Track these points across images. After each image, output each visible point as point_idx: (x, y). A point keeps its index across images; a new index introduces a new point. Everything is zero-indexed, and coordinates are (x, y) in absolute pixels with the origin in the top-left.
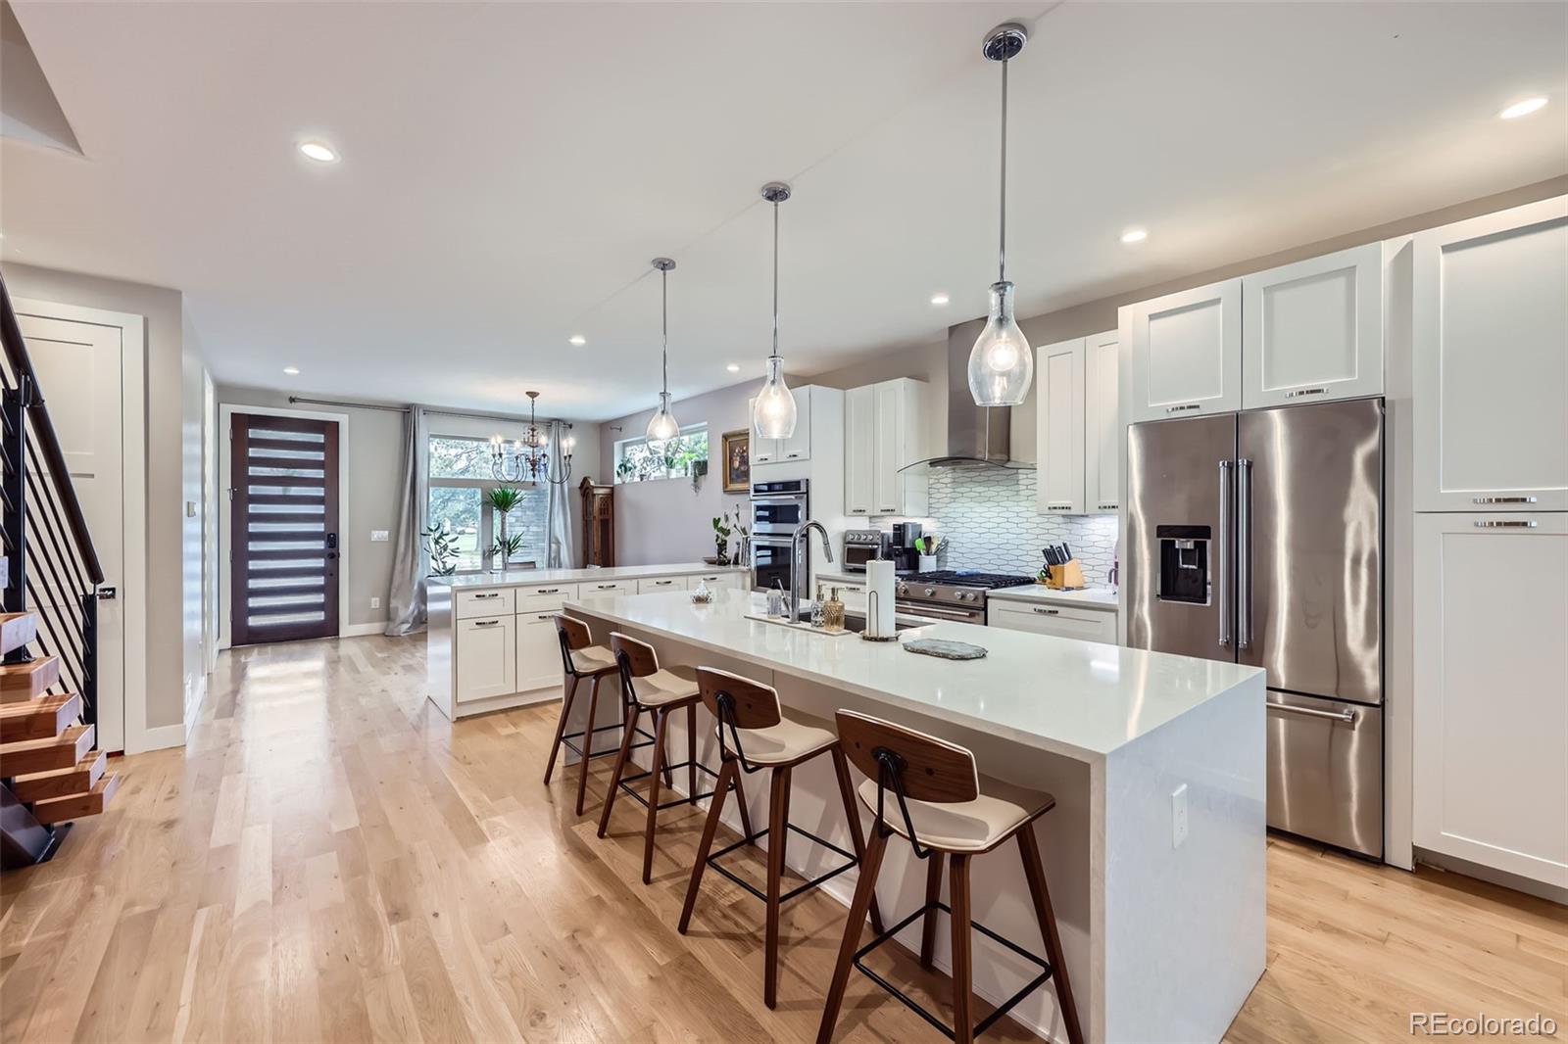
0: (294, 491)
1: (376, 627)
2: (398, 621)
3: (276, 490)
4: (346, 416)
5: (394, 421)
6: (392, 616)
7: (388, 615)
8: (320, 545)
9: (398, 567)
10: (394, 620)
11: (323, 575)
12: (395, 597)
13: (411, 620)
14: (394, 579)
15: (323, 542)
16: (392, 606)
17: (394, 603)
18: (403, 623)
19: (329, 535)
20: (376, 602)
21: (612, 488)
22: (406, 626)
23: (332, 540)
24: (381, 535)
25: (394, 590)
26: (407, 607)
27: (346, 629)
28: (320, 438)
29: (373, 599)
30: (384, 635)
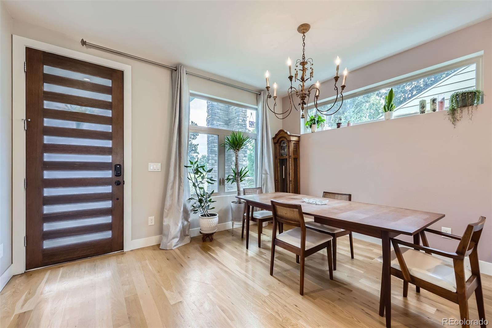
0: (86, 126)
1: (153, 240)
2: (170, 237)
3: (72, 125)
4: (130, 67)
5: (164, 77)
6: (165, 232)
7: (161, 230)
8: (108, 174)
9: (169, 192)
10: (167, 236)
11: (111, 200)
12: (167, 216)
13: (179, 235)
14: (166, 203)
15: (111, 172)
16: (165, 224)
17: (166, 222)
18: (173, 238)
19: (116, 166)
20: (152, 220)
21: (299, 137)
22: (176, 240)
23: (119, 170)
24: (156, 167)
25: (166, 211)
26: (177, 224)
27: (130, 244)
28: (108, 83)
29: (150, 218)
30: (158, 246)
